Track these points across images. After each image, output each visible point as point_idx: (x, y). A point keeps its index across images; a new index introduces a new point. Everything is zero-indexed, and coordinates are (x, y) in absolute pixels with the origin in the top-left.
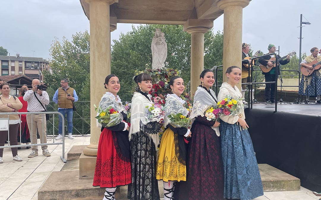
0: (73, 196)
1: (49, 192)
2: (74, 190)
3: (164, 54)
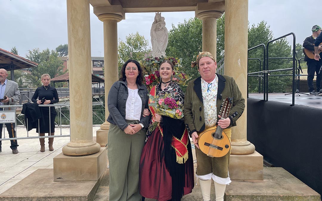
1: (7, 198)
2: (35, 197)
3: (163, 41)
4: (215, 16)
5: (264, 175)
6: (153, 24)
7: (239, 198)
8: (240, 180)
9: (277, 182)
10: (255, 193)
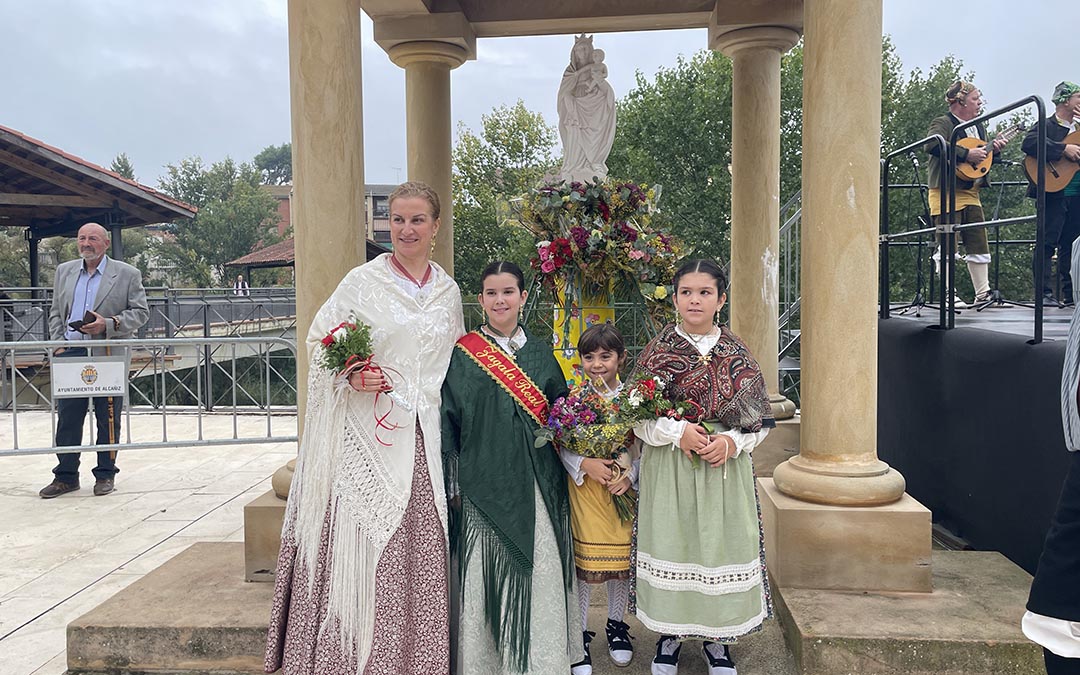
0: (183, 650)
1: (101, 630)
2: (187, 628)
3: (600, 129)
4: (774, 43)
5: (934, 575)
6: (568, 73)
7: (846, 647)
8: (851, 590)
9: (978, 600)
10: (899, 631)
